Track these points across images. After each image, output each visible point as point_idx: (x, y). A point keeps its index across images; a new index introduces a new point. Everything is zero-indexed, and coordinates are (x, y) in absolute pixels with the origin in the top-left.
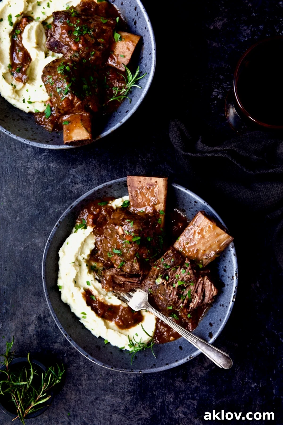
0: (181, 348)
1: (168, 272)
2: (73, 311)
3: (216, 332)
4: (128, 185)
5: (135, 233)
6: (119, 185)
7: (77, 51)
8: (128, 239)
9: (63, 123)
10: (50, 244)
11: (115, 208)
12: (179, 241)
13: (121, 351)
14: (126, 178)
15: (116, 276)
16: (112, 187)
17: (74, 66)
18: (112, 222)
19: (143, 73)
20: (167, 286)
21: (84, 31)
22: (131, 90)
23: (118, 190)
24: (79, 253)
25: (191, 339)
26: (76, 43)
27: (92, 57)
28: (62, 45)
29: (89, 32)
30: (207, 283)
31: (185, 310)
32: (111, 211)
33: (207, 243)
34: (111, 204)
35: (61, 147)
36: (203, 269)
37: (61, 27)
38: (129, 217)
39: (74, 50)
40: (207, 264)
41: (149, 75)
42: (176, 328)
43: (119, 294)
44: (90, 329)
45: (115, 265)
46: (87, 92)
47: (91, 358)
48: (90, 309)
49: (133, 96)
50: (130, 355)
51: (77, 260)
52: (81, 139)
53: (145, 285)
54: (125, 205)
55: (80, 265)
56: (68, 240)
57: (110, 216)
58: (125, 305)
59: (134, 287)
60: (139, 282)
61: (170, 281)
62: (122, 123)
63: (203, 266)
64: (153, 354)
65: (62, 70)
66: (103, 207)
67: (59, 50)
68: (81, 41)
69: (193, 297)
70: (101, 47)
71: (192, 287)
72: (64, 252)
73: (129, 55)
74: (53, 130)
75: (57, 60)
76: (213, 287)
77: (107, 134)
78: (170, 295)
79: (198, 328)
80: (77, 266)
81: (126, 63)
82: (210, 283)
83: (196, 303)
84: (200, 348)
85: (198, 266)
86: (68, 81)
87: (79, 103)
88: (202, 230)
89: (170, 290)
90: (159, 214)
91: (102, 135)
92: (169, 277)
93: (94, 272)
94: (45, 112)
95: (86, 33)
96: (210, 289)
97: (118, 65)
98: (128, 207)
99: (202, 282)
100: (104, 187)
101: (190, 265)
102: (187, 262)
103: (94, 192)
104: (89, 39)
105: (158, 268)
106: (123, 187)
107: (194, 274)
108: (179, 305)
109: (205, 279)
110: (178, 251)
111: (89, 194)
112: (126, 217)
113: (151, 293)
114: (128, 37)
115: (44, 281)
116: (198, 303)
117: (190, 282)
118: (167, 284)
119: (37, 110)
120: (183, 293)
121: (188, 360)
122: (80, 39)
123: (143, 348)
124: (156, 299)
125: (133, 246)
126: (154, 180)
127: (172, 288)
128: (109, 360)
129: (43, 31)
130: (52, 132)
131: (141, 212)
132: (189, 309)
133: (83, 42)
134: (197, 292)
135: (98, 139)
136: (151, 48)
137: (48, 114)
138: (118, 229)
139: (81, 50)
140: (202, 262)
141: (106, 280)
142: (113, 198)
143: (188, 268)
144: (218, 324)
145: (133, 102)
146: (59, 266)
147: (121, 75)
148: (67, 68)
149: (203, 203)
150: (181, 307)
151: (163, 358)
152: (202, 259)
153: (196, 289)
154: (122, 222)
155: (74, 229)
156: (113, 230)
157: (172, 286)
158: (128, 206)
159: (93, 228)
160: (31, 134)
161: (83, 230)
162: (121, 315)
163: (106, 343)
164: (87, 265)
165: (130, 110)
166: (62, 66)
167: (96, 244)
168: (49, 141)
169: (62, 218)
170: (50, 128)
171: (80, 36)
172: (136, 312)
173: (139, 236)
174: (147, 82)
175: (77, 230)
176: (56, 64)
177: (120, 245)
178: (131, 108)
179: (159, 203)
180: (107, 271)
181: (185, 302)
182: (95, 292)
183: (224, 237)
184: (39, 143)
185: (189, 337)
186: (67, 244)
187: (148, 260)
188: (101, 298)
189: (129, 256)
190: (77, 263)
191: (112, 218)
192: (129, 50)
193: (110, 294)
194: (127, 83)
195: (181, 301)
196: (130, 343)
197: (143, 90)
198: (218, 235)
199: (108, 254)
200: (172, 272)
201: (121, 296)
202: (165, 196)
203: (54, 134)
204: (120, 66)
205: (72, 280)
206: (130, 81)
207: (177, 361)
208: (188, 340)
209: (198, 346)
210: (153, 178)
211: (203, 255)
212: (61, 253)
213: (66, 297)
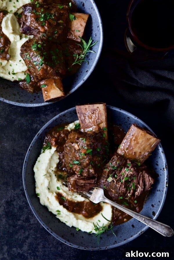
0: (133, 226)
1: (116, 172)
2: (50, 210)
3: (157, 211)
4: (77, 113)
5: (88, 147)
6: (70, 113)
7: (44, 32)
8: (83, 152)
9: (42, 86)
10: (26, 164)
11: (70, 130)
12: (121, 148)
13: (90, 234)
14: (75, 107)
15: (78, 180)
16: (66, 115)
17: (44, 43)
18: (70, 141)
19: (95, 41)
20: (116, 182)
21: (47, 17)
22: (87, 54)
23: (70, 117)
24: (49, 167)
25: (140, 218)
26: (43, 27)
27: (56, 35)
28: (32, 29)
29: (51, 17)
30: (145, 176)
31: (132, 198)
32: (67, 133)
33: (141, 146)
34: (66, 128)
35: (43, 104)
36: (141, 166)
37: (30, 16)
38: (81, 136)
39: (42, 32)
40: (143, 162)
41: (100, 42)
42: (128, 212)
43: (82, 193)
44: (64, 222)
45: (76, 172)
46: (56, 61)
47: (68, 243)
48: (63, 207)
49: (89, 59)
50: (96, 236)
51: (48, 172)
52: (56, 97)
53: (100, 184)
54: (77, 127)
55: (50, 176)
56: (39, 159)
57: (67, 137)
58: (87, 201)
59: (92, 186)
60: (96, 182)
61: (118, 178)
62: (85, 81)
63: (141, 164)
64: (114, 234)
65: (35, 48)
66: (61, 131)
67: (31, 33)
68: (46, 24)
69: (136, 188)
70: (61, 26)
71: (135, 180)
72: (37, 168)
73: (82, 29)
74: (34, 92)
75: (30, 40)
76: (150, 178)
77: (75, 90)
78: (120, 188)
79: (143, 210)
80: (48, 177)
81: (81, 36)
82: (147, 175)
83: (140, 192)
84: (148, 224)
85: (137, 164)
86: (42, 56)
87: (52, 70)
88: (136, 138)
89: (119, 185)
90: (103, 130)
91: (71, 91)
92: (117, 176)
93: (61, 180)
94: (26, 79)
95: (49, 18)
96: (148, 180)
97: (75, 38)
98: (80, 129)
99: (142, 175)
100: (60, 116)
101: (131, 164)
102: (129, 162)
103: (53, 121)
104: (52, 22)
105: (108, 170)
106: (73, 115)
107: (135, 171)
108: (127, 195)
109: (144, 173)
110: (121, 156)
111: (50, 123)
112: (79, 136)
113: (105, 189)
114: (80, 17)
115: (26, 192)
116: (141, 191)
117: (133, 177)
118: (116, 181)
119: (20, 79)
120: (129, 186)
121: (140, 235)
122: (45, 23)
123: (106, 231)
124: (110, 193)
125: (87, 157)
126: (96, 106)
127: (120, 183)
128: (82, 243)
129: (16, 20)
130: (34, 94)
131: (90, 131)
132: (135, 197)
133: (48, 25)
134: (139, 183)
135: (68, 95)
136: (98, 22)
137: (28, 80)
138: (75, 145)
139: (47, 31)
140: (140, 161)
141: (71, 184)
142: (68, 124)
143: (130, 167)
144: (158, 205)
145: (90, 64)
146: (35, 179)
147: (78, 44)
148: (39, 46)
149: (134, 118)
150: (129, 196)
151: (121, 236)
152: (140, 158)
153: (138, 181)
154: (77, 140)
155: (42, 151)
156: (71, 147)
157: (120, 181)
158: (79, 127)
159: (56, 147)
160: (18, 97)
161: (49, 150)
162: (86, 208)
163: (77, 230)
164: (55, 175)
165: (89, 70)
166: (34, 45)
167: (59, 159)
168: (32, 101)
169: (32, 144)
170: (32, 91)
171: (45, 21)
172: (96, 204)
173: (91, 149)
174: (99, 47)
175: (45, 151)
176: (29, 43)
177: (78, 157)
178: (90, 68)
179: (102, 122)
180: (70, 177)
181: (131, 192)
182: (64, 194)
183: (153, 140)
184: (26, 103)
185: (139, 217)
186: (39, 162)
187: (100, 165)
188: (69, 198)
189: (85, 164)
190: (48, 175)
191: (69, 138)
192: (82, 26)
193: (76, 194)
194: (84, 50)
195: (128, 192)
196: (95, 228)
197: (97, 54)
198: (148, 140)
199: (70, 165)
200: (119, 171)
201: (84, 195)
202: (105, 117)
203: (35, 94)
204: (77, 38)
205: (46, 188)
206: (86, 49)
207: (132, 236)
208: (138, 219)
209: (146, 223)
210: (95, 105)
211: (140, 155)
212: (35, 170)
213: (43, 201)
